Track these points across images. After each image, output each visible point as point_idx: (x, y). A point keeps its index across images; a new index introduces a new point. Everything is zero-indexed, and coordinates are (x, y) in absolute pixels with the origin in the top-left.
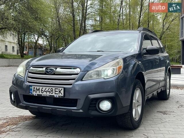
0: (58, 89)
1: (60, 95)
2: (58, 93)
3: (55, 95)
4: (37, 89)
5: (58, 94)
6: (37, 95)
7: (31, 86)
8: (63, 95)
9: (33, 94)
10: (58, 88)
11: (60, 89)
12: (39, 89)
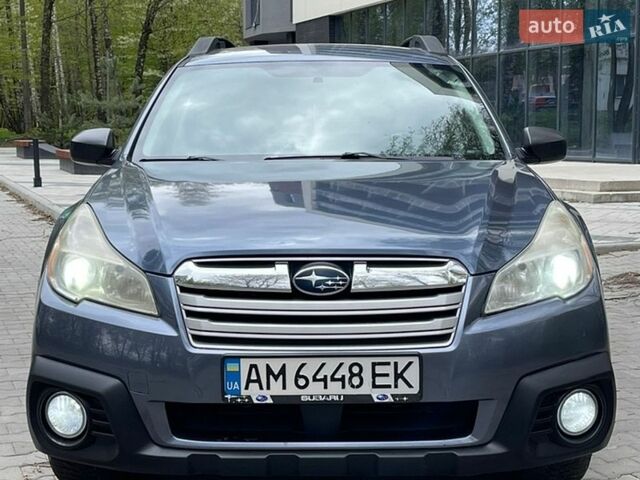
0: (388, 364)
1: (403, 389)
2: (390, 381)
3: (376, 395)
4: (269, 371)
5: (389, 386)
6: (270, 401)
7: (237, 359)
8: (415, 390)
9: (249, 397)
10: (392, 360)
11: (402, 362)
12: (283, 371)
